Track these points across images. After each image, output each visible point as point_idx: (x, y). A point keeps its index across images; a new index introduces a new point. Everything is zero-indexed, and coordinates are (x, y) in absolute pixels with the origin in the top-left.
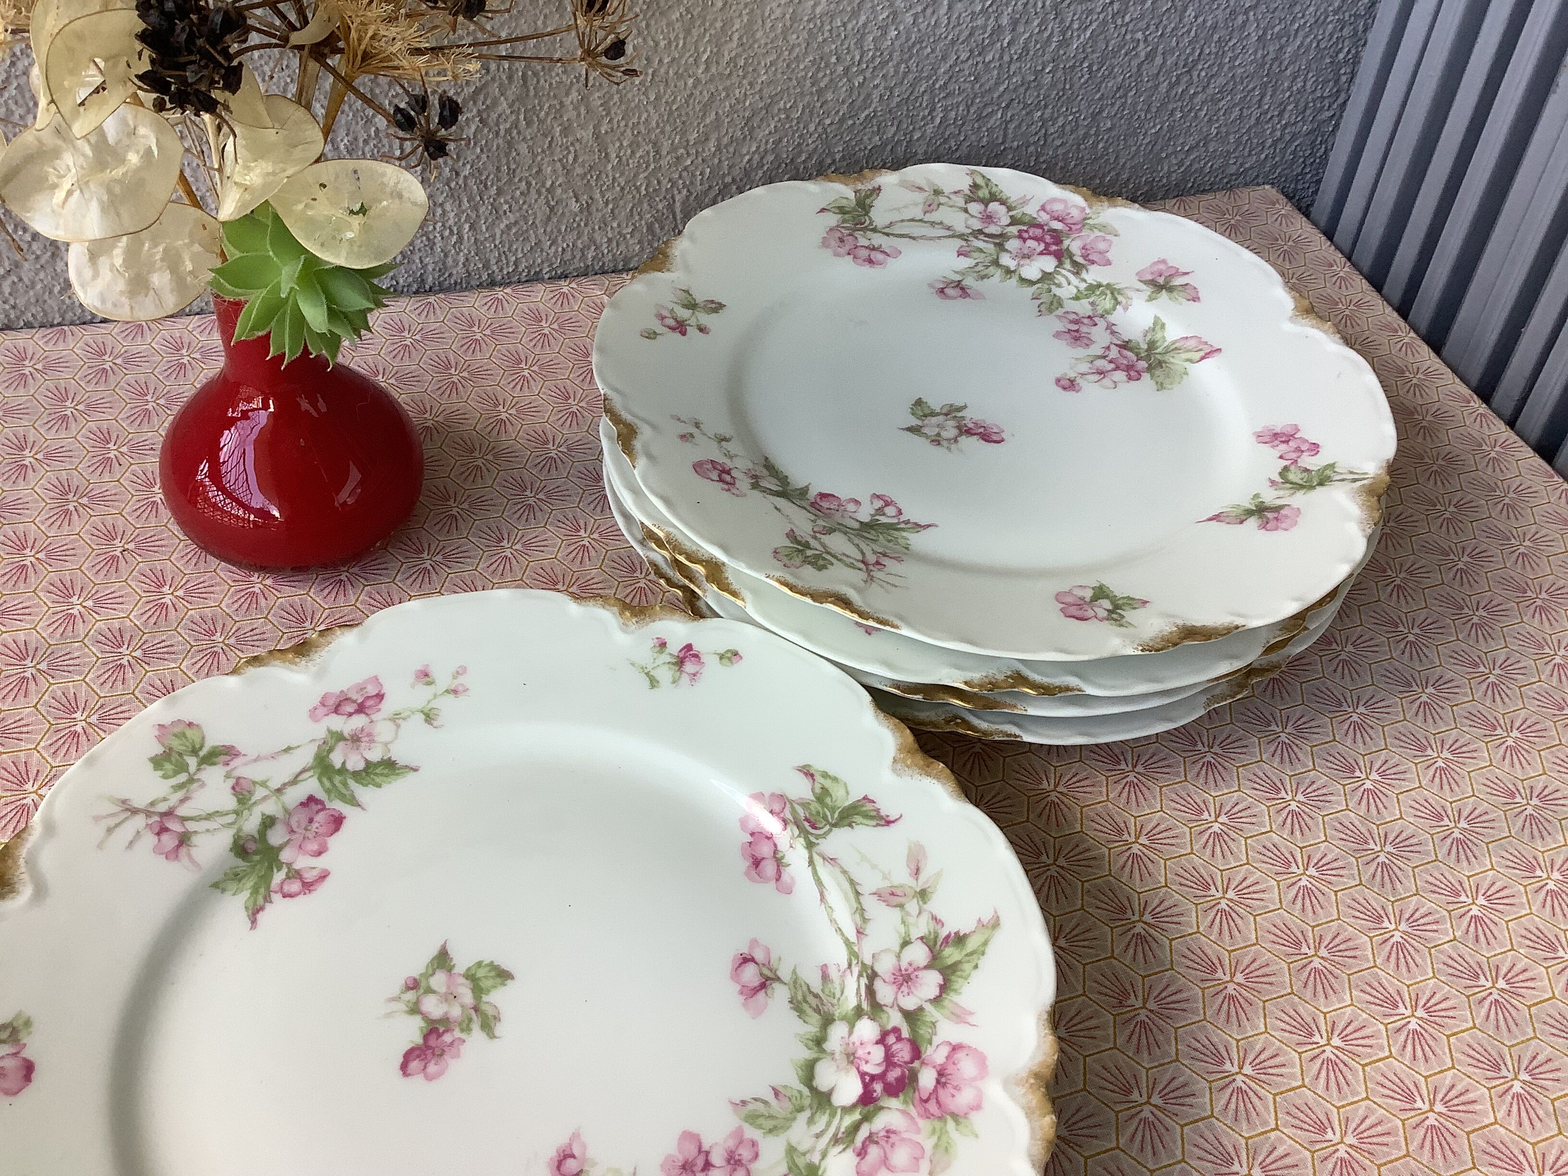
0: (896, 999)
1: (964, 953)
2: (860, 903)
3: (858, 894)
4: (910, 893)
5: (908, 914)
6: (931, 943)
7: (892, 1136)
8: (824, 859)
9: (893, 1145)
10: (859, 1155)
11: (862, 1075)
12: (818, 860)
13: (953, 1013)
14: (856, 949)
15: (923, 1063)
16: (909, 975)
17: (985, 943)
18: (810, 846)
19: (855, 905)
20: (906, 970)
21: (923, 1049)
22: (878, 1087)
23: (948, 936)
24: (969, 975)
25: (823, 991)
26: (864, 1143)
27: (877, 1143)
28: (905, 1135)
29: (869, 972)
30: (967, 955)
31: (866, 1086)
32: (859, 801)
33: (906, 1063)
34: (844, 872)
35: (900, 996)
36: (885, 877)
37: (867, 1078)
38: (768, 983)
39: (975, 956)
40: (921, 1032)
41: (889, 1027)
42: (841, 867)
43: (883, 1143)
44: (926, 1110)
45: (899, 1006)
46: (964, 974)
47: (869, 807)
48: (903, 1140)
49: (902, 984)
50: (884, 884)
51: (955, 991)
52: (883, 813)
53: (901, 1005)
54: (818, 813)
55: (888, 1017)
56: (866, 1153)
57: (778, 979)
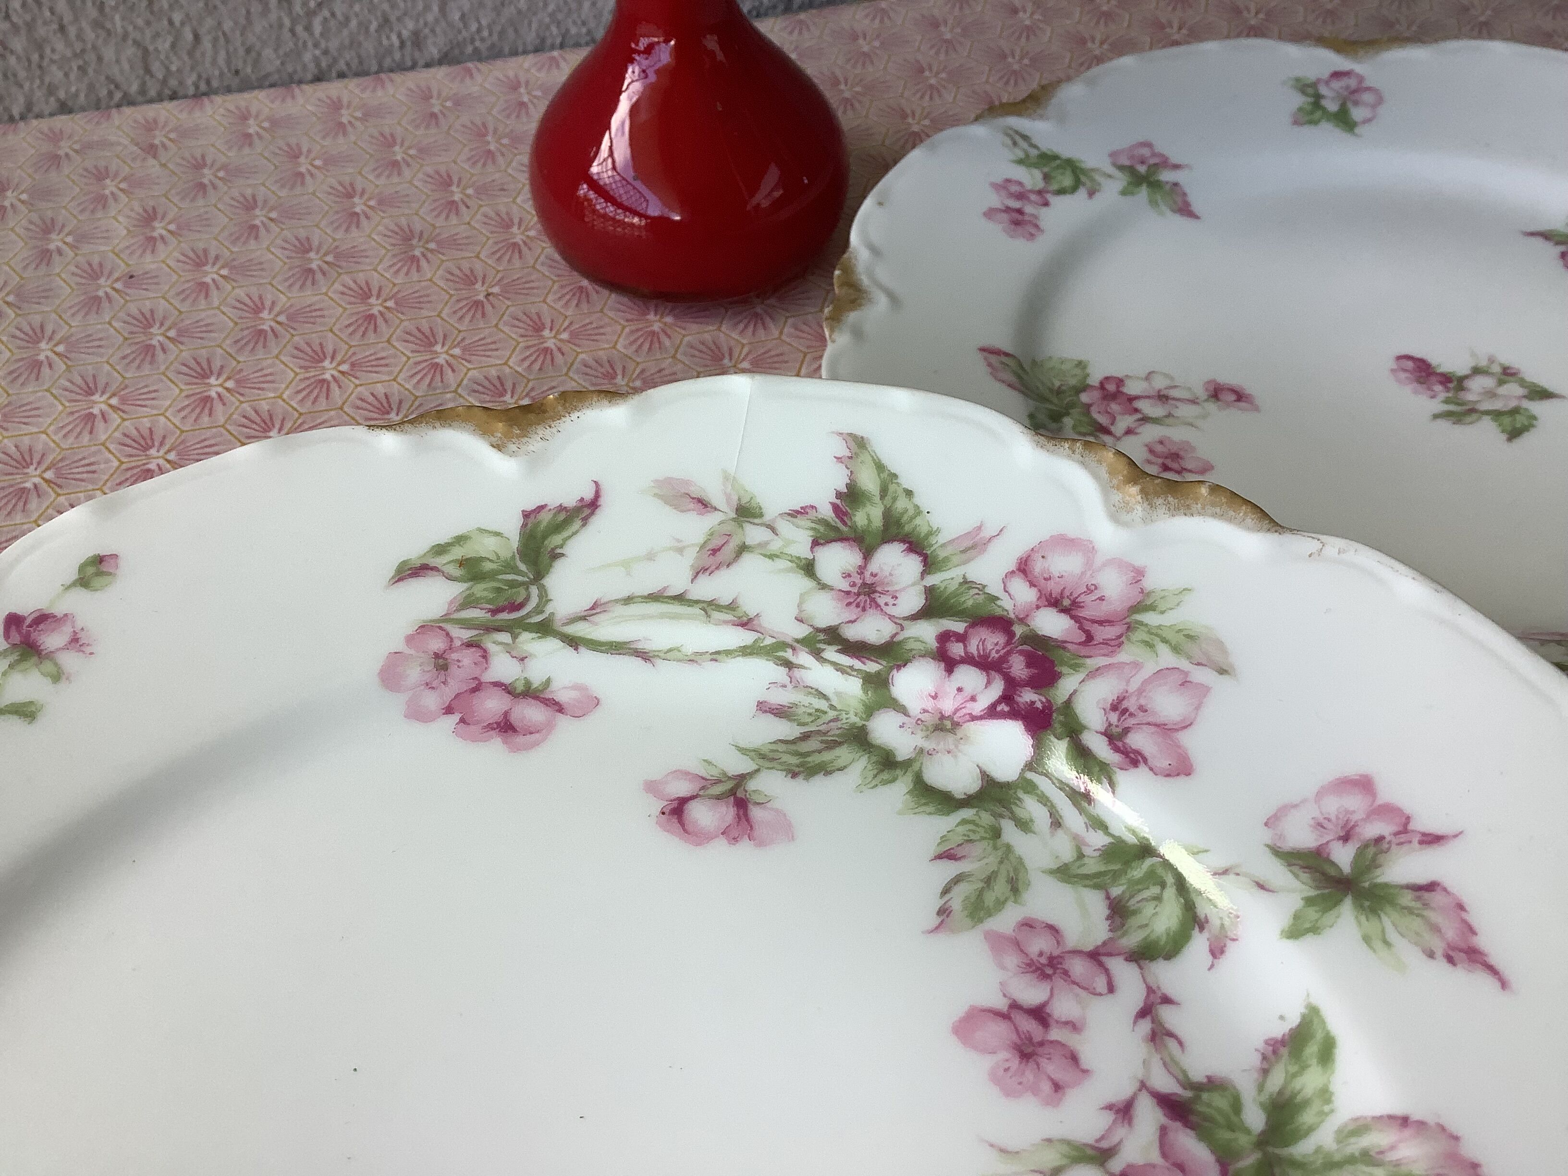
0: (891, 617)
1: (877, 499)
2: (697, 602)
3: (680, 598)
4: (730, 527)
5: (763, 545)
6: (832, 535)
7: (1125, 704)
8: (583, 618)
9: (1143, 709)
10: (1135, 763)
11: (992, 713)
12: (579, 629)
13: (963, 552)
14: (769, 641)
15: (1022, 621)
16: (864, 584)
17: (880, 467)
18: (545, 629)
19: (696, 610)
20: (854, 585)
21: (999, 612)
22: (1028, 696)
23: (836, 508)
24: (917, 507)
25: (800, 724)
26: (1117, 749)
27: (1126, 731)
28: (1134, 686)
29: (822, 636)
30: (882, 497)
31: (1014, 714)
32: (524, 525)
33: (1008, 643)
34: (628, 600)
35: (890, 610)
36: (680, 550)
37: (1003, 707)
38: (740, 794)
39: (892, 488)
40: (970, 603)
41: (933, 644)
42: (617, 601)
43: (1131, 722)
44: (1105, 643)
45: (906, 618)
46: (911, 512)
47: (545, 518)
48: (1140, 691)
49: (873, 600)
50: (690, 558)
51: (930, 533)
52: (570, 501)
53: (907, 614)
54: (499, 590)
55: (917, 640)
56: (1138, 752)
57: (742, 779)
